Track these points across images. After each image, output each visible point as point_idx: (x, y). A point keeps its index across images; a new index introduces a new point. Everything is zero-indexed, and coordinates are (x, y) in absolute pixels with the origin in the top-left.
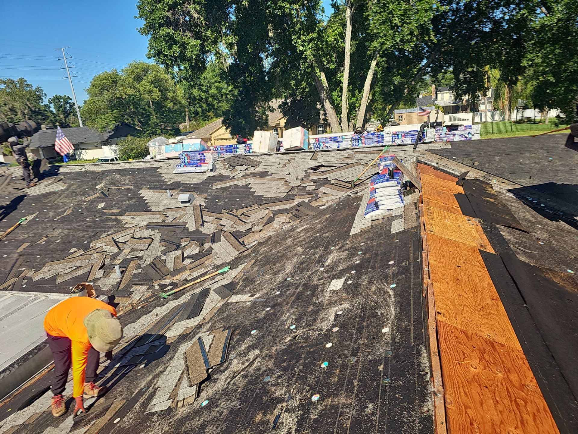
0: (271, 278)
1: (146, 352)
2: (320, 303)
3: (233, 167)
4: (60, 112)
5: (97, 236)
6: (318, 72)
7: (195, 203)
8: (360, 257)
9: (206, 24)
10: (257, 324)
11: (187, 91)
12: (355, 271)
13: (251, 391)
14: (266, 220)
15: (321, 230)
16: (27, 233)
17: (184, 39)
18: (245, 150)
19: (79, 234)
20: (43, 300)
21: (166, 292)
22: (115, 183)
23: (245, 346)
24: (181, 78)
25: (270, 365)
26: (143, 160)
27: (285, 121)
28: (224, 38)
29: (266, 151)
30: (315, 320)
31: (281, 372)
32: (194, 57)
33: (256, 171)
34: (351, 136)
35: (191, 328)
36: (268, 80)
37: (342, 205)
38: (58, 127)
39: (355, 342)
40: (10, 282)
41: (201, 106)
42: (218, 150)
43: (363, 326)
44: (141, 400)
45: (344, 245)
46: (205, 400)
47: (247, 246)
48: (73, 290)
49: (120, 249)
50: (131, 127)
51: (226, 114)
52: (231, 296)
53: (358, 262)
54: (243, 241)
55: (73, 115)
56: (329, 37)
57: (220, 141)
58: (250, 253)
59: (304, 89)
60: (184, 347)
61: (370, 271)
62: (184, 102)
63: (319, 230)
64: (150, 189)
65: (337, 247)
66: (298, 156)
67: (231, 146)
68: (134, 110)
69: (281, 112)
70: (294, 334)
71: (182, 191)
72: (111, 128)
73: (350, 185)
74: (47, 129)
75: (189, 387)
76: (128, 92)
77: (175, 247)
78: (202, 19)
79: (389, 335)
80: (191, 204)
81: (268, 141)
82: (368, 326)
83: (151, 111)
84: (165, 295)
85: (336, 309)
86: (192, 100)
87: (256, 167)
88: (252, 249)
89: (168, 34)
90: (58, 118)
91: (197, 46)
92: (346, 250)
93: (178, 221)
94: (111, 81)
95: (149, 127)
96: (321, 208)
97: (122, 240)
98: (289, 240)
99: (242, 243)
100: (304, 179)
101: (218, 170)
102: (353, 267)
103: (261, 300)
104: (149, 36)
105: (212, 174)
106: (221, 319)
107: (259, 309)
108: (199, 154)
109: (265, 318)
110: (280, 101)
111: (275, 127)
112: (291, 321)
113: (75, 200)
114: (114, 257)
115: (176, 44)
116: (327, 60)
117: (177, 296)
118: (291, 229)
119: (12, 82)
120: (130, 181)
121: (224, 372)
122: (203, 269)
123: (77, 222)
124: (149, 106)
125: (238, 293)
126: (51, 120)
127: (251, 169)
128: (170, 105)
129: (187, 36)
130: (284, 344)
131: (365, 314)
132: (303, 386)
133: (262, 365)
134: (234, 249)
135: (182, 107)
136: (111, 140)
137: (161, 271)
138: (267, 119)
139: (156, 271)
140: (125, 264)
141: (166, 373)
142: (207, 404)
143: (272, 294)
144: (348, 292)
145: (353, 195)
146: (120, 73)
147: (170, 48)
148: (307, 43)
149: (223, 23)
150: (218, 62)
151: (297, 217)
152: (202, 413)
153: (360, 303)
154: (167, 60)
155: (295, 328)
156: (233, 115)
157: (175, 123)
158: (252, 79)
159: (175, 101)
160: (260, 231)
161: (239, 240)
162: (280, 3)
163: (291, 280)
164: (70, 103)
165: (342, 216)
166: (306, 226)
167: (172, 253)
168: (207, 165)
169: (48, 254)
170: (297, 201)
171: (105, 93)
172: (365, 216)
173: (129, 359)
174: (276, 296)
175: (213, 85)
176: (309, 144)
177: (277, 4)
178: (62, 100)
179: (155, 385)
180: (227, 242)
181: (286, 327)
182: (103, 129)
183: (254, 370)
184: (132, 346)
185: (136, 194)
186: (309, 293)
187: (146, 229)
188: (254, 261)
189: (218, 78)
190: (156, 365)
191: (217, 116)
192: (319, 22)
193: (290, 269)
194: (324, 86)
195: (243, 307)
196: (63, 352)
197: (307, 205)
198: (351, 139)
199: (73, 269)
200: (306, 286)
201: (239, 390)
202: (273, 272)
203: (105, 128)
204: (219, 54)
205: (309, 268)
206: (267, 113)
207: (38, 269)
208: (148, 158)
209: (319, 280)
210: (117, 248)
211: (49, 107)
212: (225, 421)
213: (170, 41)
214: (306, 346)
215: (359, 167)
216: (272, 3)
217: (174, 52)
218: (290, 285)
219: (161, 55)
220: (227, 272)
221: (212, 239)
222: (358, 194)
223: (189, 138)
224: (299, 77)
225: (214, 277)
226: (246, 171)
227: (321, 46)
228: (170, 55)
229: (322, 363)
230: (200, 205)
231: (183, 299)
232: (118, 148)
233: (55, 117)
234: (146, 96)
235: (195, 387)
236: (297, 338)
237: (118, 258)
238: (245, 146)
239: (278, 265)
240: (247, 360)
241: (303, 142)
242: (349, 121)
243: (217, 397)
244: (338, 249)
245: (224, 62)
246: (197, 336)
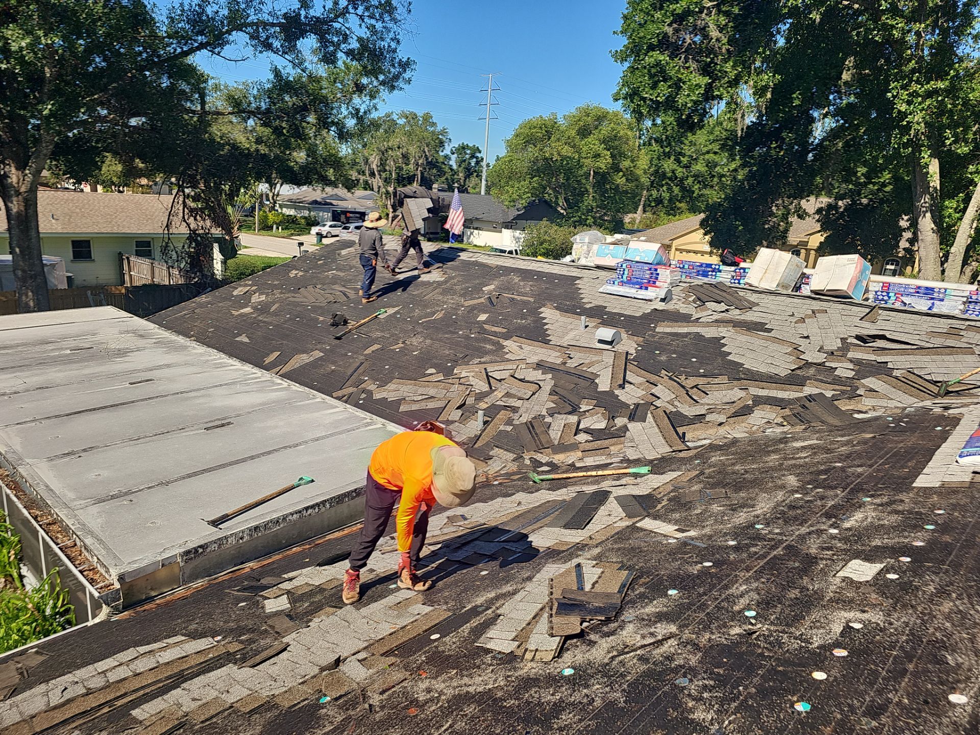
0: (724, 514)
1: (493, 554)
2: (816, 592)
3: (701, 302)
4: (460, 169)
5: (465, 360)
6: (926, 156)
7: (620, 348)
8: (927, 536)
9: (728, 50)
10: (682, 582)
11: (655, 162)
12: (909, 559)
13: (649, 688)
14: (737, 408)
15: (847, 457)
16: (382, 331)
17: (682, 74)
18: (733, 277)
19: (444, 350)
20: (379, 428)
21: (538, 473)
22: (508, 288)
23: (653, 610)
24: (651, 138)
25: (694, 660)
26: (559, 262)
27: (822, 239)
28: (753, 76)
29: (772, 286)
30: (797, 619)
31: (712, 683)
32: (689, 105)
33: (742, 317)
34: (967, 294)
35: (567, 543)
36: (812, 161)
37: (906, 423)
38: (456, 190)
39: (880, 692)
40: (347, 391)
41: (670, 190)
42: (683, 267)
43: (906, 671)
44: (474, 622)
45: (895, 501)
46: (569, 667)
47: (688, 444)
48: (419, 426)
49: (491, 388)
50: (551, 207)
51: (712, 209)
52: (644, 518)
53: (921, 544)
54: (684, 434)
55: (477, 176)
56: (974, 90)
57: (684, 253)
58: (691, 457)
59: (884, 185)
60: (551, 570)
61: (947, 571)
62: (645, 180)
63: (843, 457)
64: (557, 308)
65: (878, 501)
66: (835, 308)
67: (709, 265)
68: (564, 181)
69: (818, 221)
70: (750, 627)
71: (605, 323)
72: (523, 203)
73: (935, 389)
74: (439, 190)
75: (549, 635)
76: (564, 153)
77: (570, 409)
78: (725, 40)
79: (965, 711)
80: (614, 347)
81: (782, 269)
82: (915, 675)
83: (588, 187)
84: (537, 478)
85: (851, 615)
86: (659, 177)
87: (744, 311)
88: (696, 451)
89: (658, 64)
90: (456, 176)
91: (700, 87)
92: (897, 512)
93: (585, 369)
94: (544, 131)
95: (577, 211)
96: (856, 416)
97: (497, 375)
98: (774, 457)
99: (681, 435)
100: (835, 353)
101: (674, 302)
102: (907, 550)
103: (698, 544)
104: (627, 65)
105: (661, 306)
106: (619, 549)
107: (690, 557)
108: (650, 269)
109: (698, 577)
110: (824, 201)
111: (796, 246)
112: (748, 602)
113: (450, 301)
114: (481, 397)
115: (665, 80)
116: (955, 135)
117: (555, 485)
118: (781, 439)
119: (415, 116)
120: (532, 290)
121: (609, 637)
122: (604, 458)
123: (446, 333)
124: (587, 178)
125: (656, 517)
126: (447, 179)
127: (735, 313)
128: (620, 180)
129: (688, 68)
130: (727, 637)
131: (913, 648)
132: (751, 725)
133: (679, 654)
134: (663, 441)
135: (640, 186)
136: (517, 221)
137: (539, 440)
138: (786, 231)
139: (533, 437)
140: (492, 412)
141: (518, 597)
142: (571, 675)
143: (720, 542)
144: (884, 593)
145: (938, 410)
146: (561, 121)
147: (654, 86)
148: (920, 99)
149: (761, 50)
150: (729, 119)
151: (800, 420)
152: (559, 684)
153: (907, 624)
154: (643, 106)
155: (754, 618)
156: (724, 212)
157: (620, 212)
158: (782, 154)
159: (631, 176)
160: (720, 424)
161: (678, 429)
162: (887, 19)
163: (762, 529)
164: (477, 158)
165: (902, 445)
166: (815, 442)
167: (563, 416)
168: (658, 289)
169: (400, 367)
170: (809, 390)
171: (530, 149)
172: (959, 460)
173: (468, 554)
174: (728, 547)
175: (702, 157)
176: (867, 291)
177: (880, 20)
178: (468, 152)
179: (498, 608)
180: (655, 425)
181: (736, 608)
182: (512, 204)
183: (662, 656)
184: (475, 536)
185: (534, 311)
186: (797, 564)
187: (535, 369)
188: (698, 472)
189: (716, 147)
190: (503, 579)
191: (694, 210)
192: (961, 60)
193: (765, 509)
194: (931, 185)
195: (661, 543)
196: (381, 509)
197: (830, 404)
198: (965, 299)
199: (424, 397)
200: (791, 550)
201: (628, 678)
202: (728, 503)
203: (514, 201)
204: (736, 104)
205: (806, 521)
206: (790, 219)
207: (383, 384)
208: (568, 259)
209: (823, 549)
210: (487, 385)
211: (450, 159)
212: (596, 717)
213: (659, 74)
214: (771, 657)
215: (969, 358)
216: (867, 19)
217: (659, 94)
218: (758, 537)
219: (636, 97)
220: (644, 475)
221: (631, 414)
222: (951, 411)
223: (636, 239)
224: (881, 161)
225: (619, 477)
226: (724, 314)
227: (949, 106)
228: (650, 99)
229: (798, 701)
230: (627, 353)
231: (565, 494)
232: (524, 235)
233: (453, 175)
234: (587, 162)
235: (558, 639)
236: (754, 636)
237: (486, 400)
238: (735, 271)
239: (742, 495)
240: (652, 634)
241: (854, 284)
242: (965, 263)
243: (589, 671)
244: (879, 505)
245: (739, 120)
246: (575, 561)
